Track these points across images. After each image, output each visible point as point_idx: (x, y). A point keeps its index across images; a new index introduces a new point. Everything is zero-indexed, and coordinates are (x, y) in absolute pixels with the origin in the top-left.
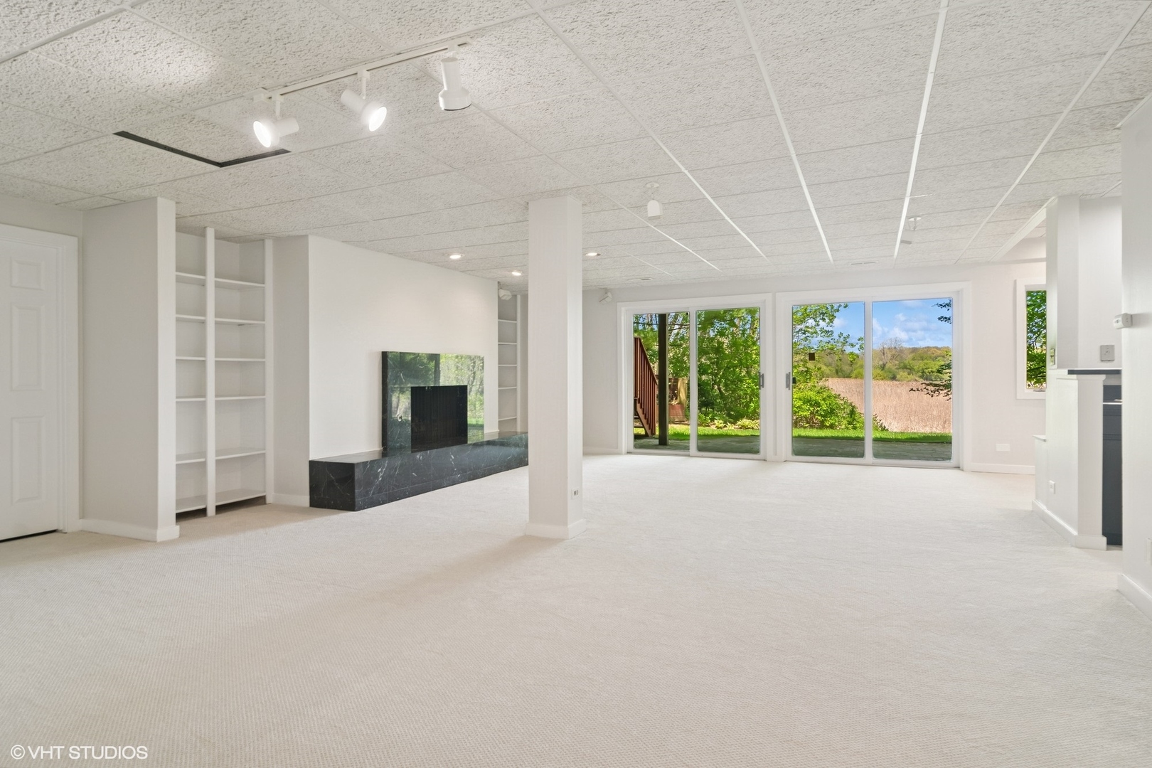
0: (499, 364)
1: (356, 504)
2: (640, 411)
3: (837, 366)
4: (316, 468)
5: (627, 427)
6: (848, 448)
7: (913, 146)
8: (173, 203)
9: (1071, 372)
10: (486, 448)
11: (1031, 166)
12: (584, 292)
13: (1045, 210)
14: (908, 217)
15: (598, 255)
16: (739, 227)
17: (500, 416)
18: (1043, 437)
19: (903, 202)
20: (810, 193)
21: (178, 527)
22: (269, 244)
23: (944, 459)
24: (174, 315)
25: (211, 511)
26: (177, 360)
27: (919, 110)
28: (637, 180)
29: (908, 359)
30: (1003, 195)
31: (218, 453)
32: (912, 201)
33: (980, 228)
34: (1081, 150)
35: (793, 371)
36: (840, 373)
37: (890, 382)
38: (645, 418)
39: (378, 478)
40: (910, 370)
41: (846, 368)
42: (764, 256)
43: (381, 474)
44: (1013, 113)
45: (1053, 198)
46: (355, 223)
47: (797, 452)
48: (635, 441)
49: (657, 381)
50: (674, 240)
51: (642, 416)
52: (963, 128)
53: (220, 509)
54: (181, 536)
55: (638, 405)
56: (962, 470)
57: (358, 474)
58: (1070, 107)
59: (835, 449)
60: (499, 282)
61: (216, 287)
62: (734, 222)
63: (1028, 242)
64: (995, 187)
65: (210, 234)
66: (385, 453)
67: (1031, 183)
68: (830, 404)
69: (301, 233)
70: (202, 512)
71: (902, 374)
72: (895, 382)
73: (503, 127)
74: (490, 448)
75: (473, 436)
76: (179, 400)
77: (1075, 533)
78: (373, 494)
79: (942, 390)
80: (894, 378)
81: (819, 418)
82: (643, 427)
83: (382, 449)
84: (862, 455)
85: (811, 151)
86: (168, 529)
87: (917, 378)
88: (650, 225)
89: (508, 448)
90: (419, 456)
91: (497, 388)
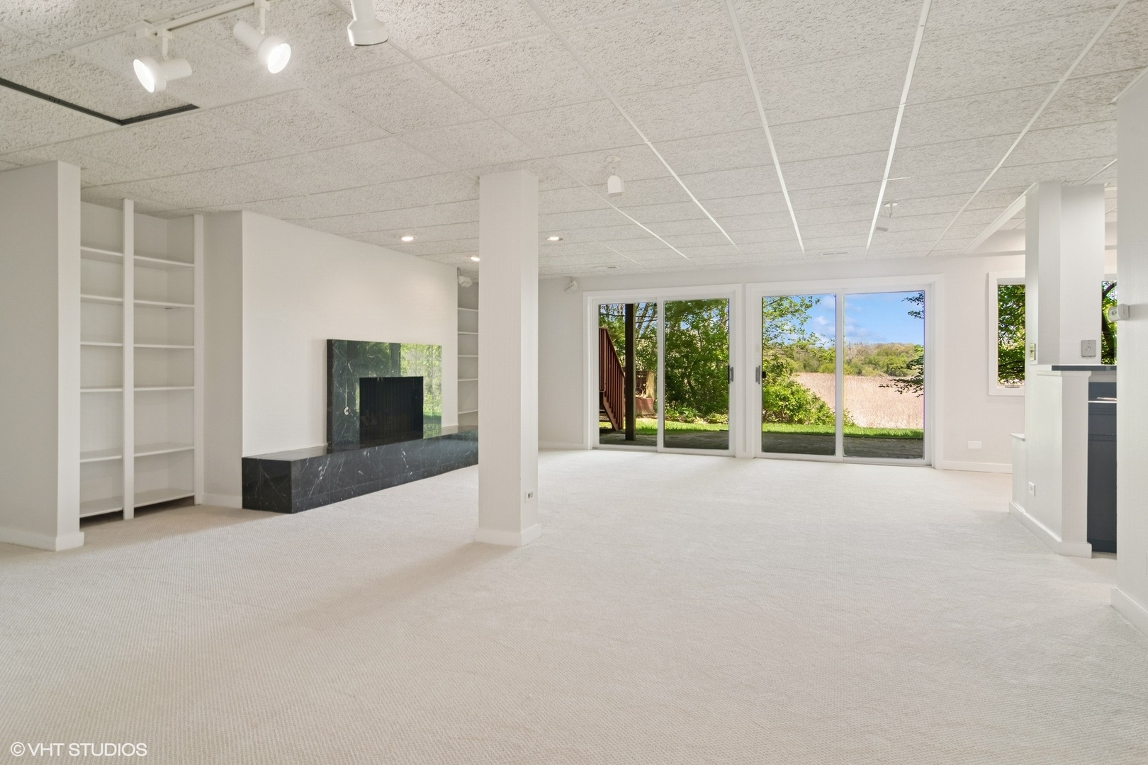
0: (459, 354)
1: (293, 506)
2: (606, 404)
3: (805, 360)
4: (250, 466)
5: (593, 422)
6: (819, 445)
7: (896, 119)
8: (78, 169)
9: (1055, 368)
10: (442, 443)
11: (1017, 145)
12: (540, 281)
13: (1025, 197)
14: (884, 203)
15: (561, 239)
16: (708, 210)
17: (460, 408)
18: (1022, 436)
19: (880, 185)
20: (783, 172)
21: (81, 535)
22: (199, 221)
23: (915, 457)
24: (77, 295)
25: (129, 514)
26: (81, 345)
27: (905, 73)
28: (596, 153)
29: (873, 354)
30: (984, 179)
31: (137, 449)
32: (889, 183)
33: (957, 216)
34: (1071, 129)
35: (763, 364)
36: (807, 367)
37: (856, 377)
38: (612, 412)
39: (319, 477)
40: (875, 364)
41: (814, 363)
42: (734, 244)
43: (322, 473)
44: (1005, 80)
45: (1034, 184)
46: (290, 197)
47: (767, 448)
48: (600, 436)
49: (624, 373)
50: (639, 224)
51: (609, 410)
52: (950, 98)
53: (139, 511)
54: (86, 543)
55: (605, 399)
56: (934, 468)
57: (295, 473)
58: (1067, 75)
59: (804, 445)
60: (458, 269)
61: (135, 265)
62: (702, 204)
63: (1001, 235)
64: (977, 170)
65: (129, 206)
66: (329, 450)
67: (1014, 166)
68: (799, 399)
69: (236, 207)
70: (119, 515)
71: (868, 369)
72: (860, 377)
73: (440, 83)
74: (447, 442)
75: (429, 430)
76: (84, 391)
77: (1059, 539)
78: (313, 493)
79: (911, 386)
80: (859, 373)
81: (788, 412)
82: (610, 421)
83: (327, 444)
84: (832, 452)
85: (785, 122)
86: (70, 535)
87: (882, 374)
88: (613, 206)
89: (467, 443)
90: (365, 452)
91: (456, 380)
